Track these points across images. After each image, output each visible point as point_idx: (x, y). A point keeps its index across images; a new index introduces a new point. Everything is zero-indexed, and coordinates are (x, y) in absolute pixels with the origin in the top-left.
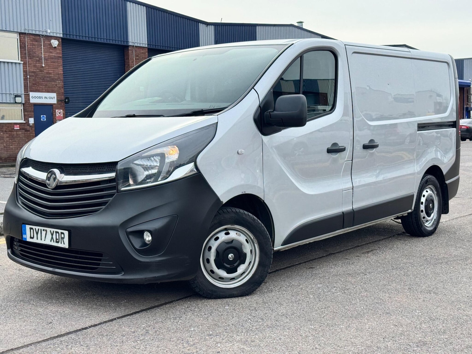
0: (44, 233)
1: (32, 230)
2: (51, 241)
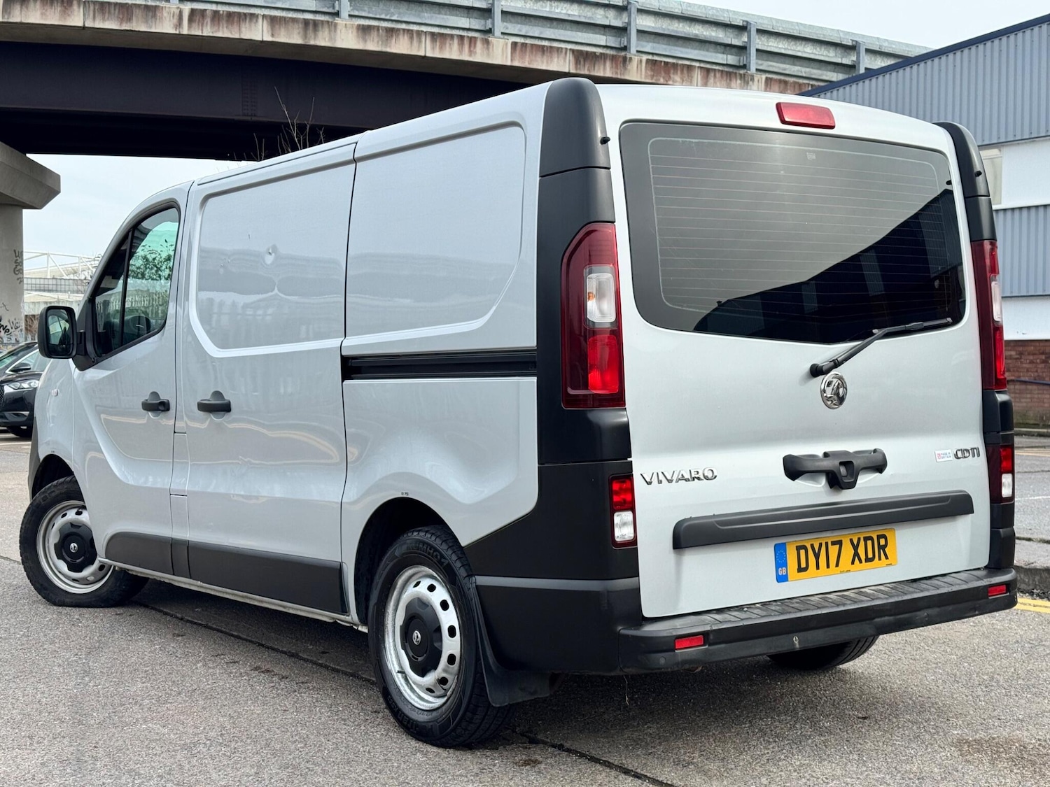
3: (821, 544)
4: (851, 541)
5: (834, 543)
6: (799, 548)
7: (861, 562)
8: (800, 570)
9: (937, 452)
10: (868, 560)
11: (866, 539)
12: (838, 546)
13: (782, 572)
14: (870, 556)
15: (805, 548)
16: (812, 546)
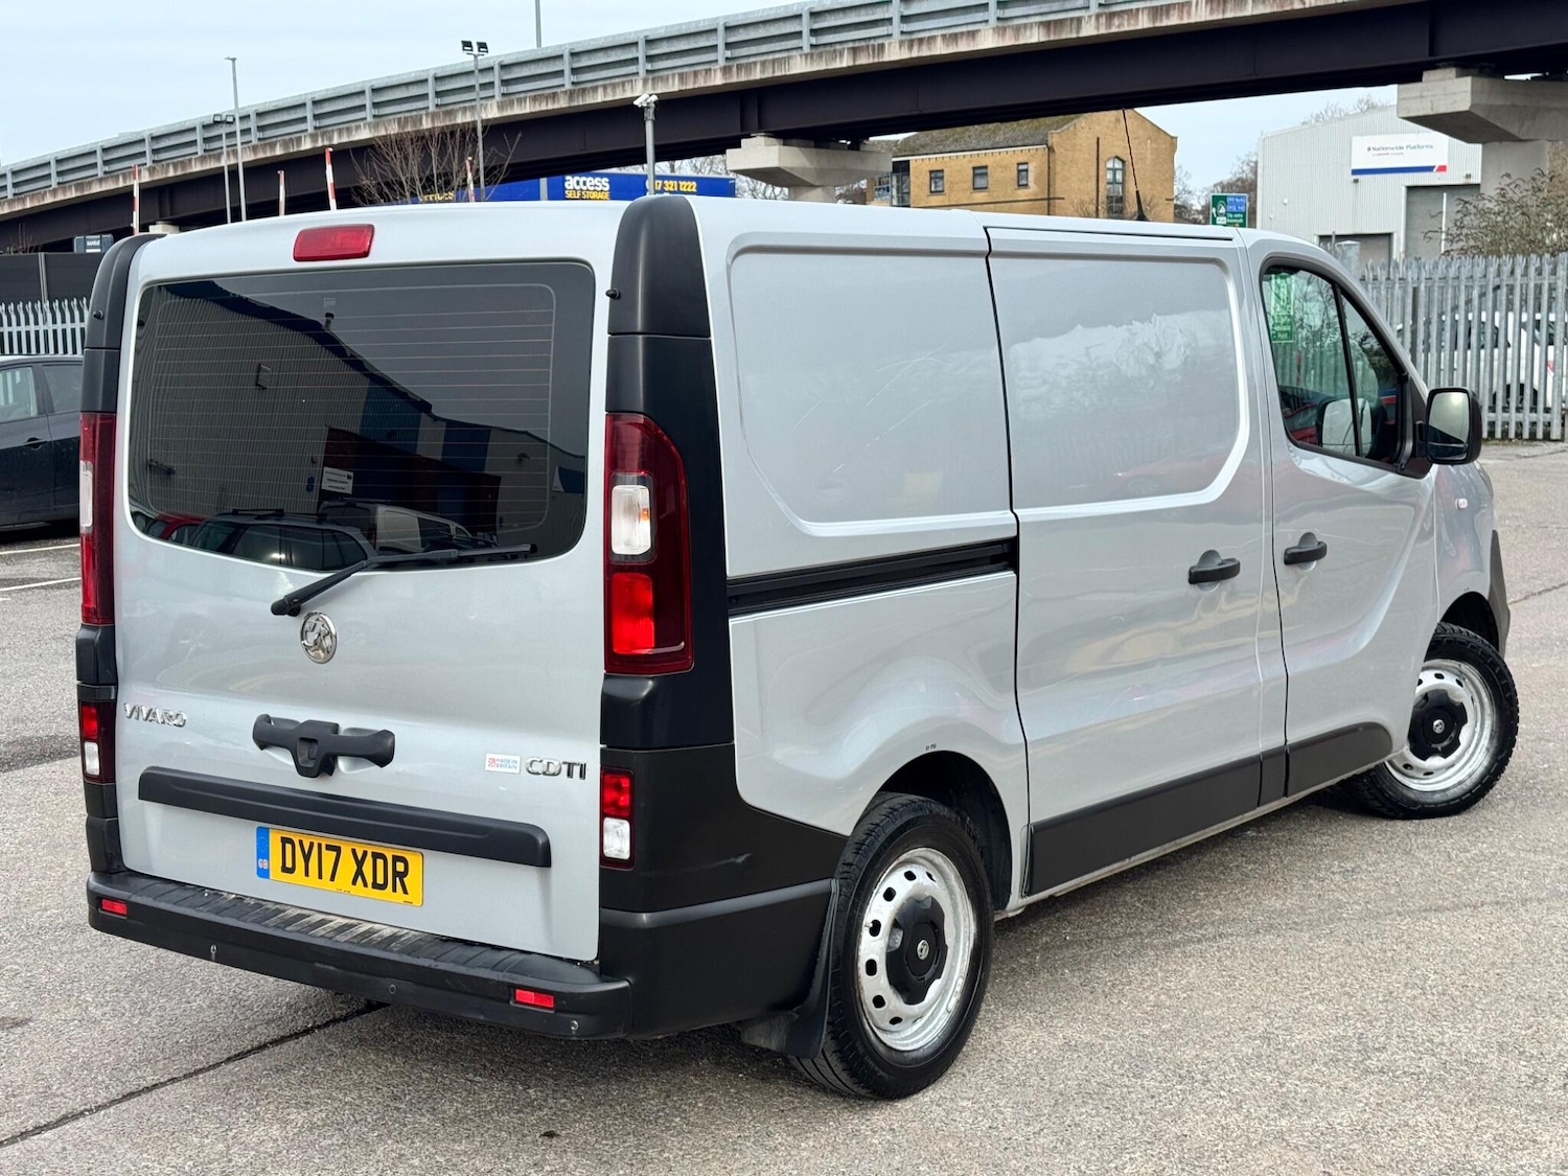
3: (312, 844)
4: (354, 851)
5: (329, 848)
6: (285, 841)
7: (365, 885)
8: (285, 869)
9: (489, 756)
10: (375, 886)
11: (376, 856)
12: (335, 853)
13: (264, 864)
14: (380, 881)
15: (291, 841)
16: (301, 842)
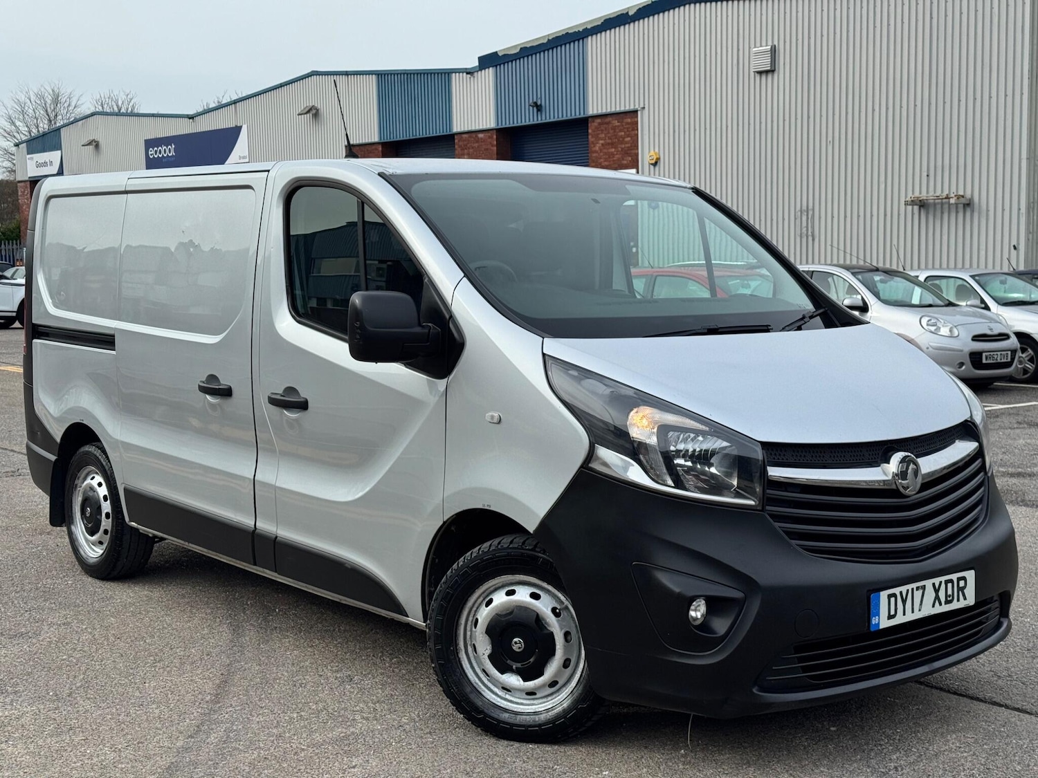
0: (918, 594)
1: (893, 599)
2: (933, 606)
